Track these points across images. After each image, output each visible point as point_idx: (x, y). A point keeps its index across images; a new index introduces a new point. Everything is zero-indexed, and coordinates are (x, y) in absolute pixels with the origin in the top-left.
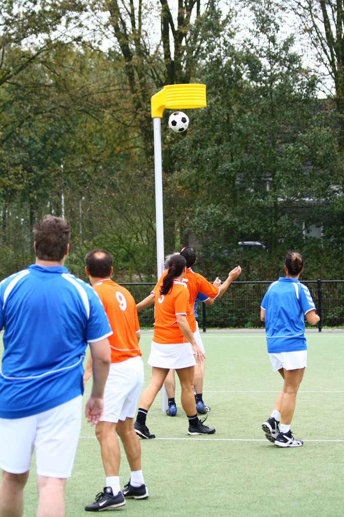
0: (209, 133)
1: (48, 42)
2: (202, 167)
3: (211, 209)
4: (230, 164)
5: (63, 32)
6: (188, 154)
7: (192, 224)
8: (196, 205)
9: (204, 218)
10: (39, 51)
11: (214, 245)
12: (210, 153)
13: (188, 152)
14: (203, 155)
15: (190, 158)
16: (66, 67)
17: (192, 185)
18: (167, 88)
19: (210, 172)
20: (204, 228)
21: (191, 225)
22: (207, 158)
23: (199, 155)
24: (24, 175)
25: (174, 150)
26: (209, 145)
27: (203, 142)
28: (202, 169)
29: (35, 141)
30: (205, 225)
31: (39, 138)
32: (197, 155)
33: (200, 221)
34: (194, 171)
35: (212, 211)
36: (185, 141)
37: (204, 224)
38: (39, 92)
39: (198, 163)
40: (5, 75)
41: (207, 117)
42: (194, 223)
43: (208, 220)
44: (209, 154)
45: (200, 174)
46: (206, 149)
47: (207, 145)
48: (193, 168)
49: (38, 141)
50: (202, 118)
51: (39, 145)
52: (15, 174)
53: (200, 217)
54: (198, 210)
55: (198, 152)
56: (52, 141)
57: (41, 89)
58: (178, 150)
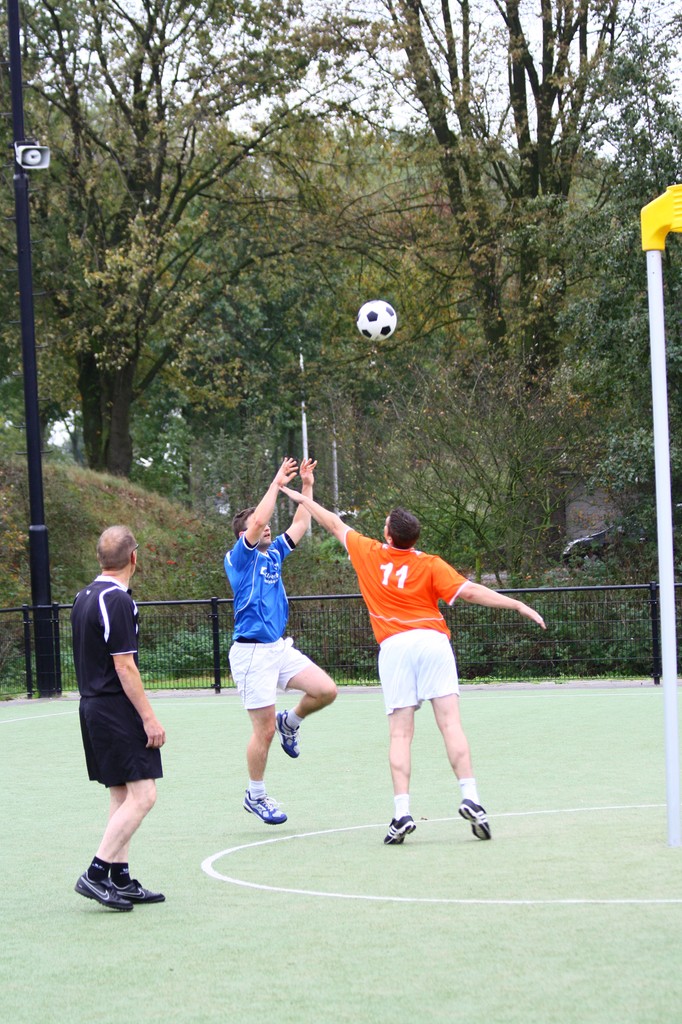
0: (631, 288)
1: (282, 113)
2: (620, 356)
3: (642, 439)
4: (676, 348)
5: (310, 92)
6: (590, 330)
7: (604, 469)
8: (607, 431)
9: (626, 457)
10: (264, 130)
11: (646, 511)
12: (637, 327)
13: (592, 326)
14: (621, 332)
15: (596, 338)
16: (318, 162)
17: (599, 392)
18: (675, 191)
19: (636, 364)
20: (627, 476)
21: (601, 472)
22: (629, 337)
23: (613, 331)
24: (243, 378)
25: (562, 323)
26: (632, 311)
27: (620, 305)
28: (618, 360)
29: (250, 312)
30: (630, 472)
31: (258, 306)
32: (609, 332)
33: (619, 463)
34: (604, 364)
35: (643, 443)
36: (583, 304)
37: (627, 470)
38: (265, 212)
39: (611, 348)
40: (198, 181)
41: (628, 254)
42: (606, 467)
43: (634, 460)
44: (634, 328)
45: (616, 369)
46: (627, 319)
47: (628, 311)
48: (602, 357)
49: (257, 310)
50: (619, 258)
51: (256, 320)
52: (226, 378)
53: (619, 455)
54: (614, 440)
55: (610, 325)
56: (298, 311)
57: (267, 208)
58: (569, 323)
